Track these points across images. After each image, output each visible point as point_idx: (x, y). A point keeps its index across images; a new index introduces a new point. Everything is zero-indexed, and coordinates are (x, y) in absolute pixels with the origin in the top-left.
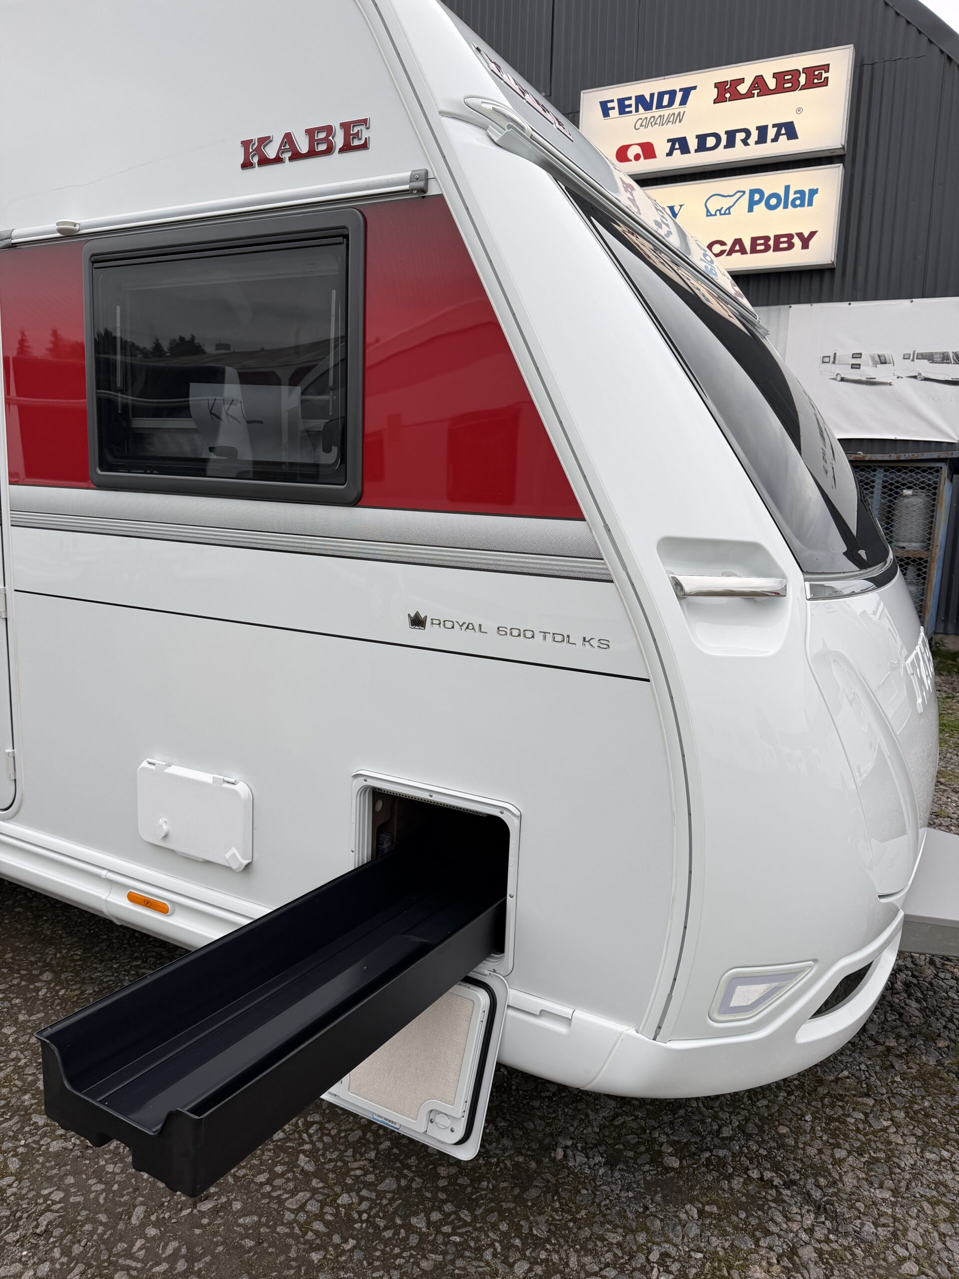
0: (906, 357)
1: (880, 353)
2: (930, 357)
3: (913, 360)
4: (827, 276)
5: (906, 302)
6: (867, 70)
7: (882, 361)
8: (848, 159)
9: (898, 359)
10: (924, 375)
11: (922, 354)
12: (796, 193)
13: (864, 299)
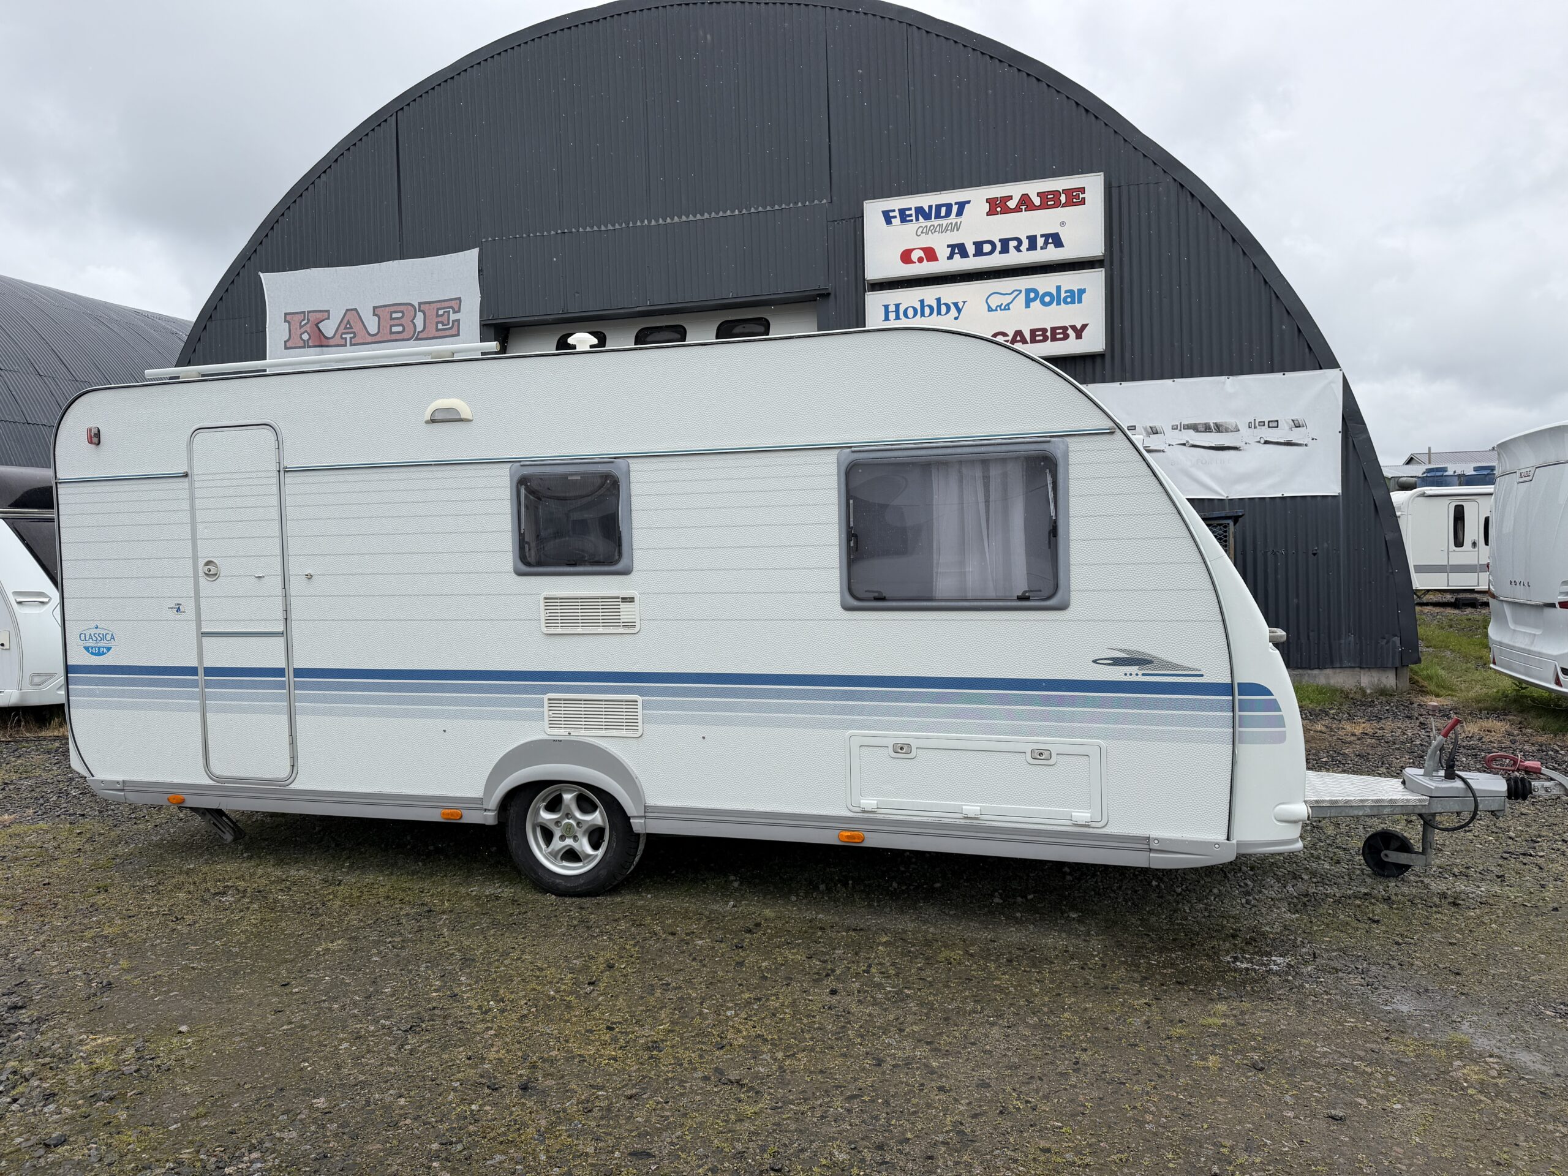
0: (1174, 428)
1: (1151, 425)
2: (1195, 428)
3: (1180, 430)
4: (1099, 361)
5: (1169, 381)
6: (1115, 191)
7: (1154, 431)
8: (1107, 263)
9: (1167, 429)
10: (1191, 442)
11: (1187, 425)
12: (1066, 292)
13: (1133, 379)
